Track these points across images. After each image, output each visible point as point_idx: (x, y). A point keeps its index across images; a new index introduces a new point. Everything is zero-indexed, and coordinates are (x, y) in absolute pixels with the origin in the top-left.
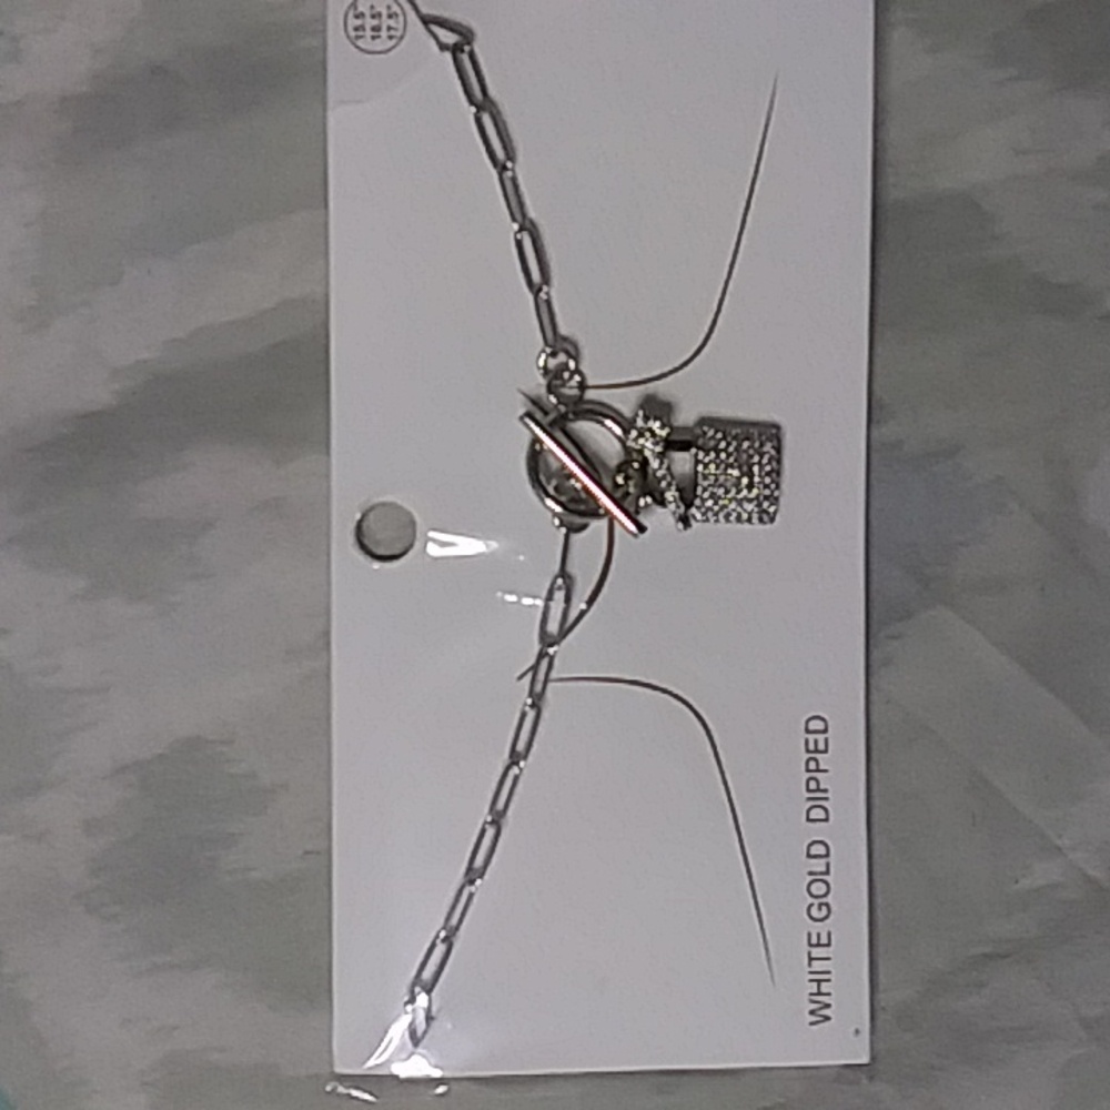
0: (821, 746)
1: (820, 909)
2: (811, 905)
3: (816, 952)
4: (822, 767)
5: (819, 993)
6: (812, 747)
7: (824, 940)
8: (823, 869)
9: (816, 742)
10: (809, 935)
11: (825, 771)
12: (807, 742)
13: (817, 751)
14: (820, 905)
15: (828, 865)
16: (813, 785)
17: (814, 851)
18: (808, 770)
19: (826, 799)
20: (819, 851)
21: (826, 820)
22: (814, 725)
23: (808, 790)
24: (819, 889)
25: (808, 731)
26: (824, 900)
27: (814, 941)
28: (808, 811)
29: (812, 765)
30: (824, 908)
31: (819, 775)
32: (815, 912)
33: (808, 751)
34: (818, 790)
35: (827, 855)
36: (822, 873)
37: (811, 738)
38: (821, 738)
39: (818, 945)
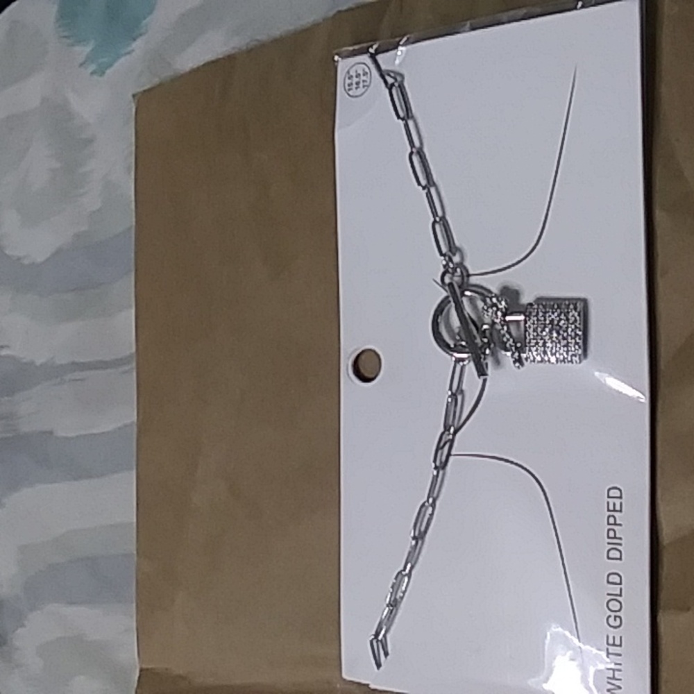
0: (618, 508)
1: (615, 620)
2: (610, 616)
3: (612, 649)
4: (618, 522)
5: (614, 678)
6: (611, 508)
7: (617, 642)
8: (618, 592)
9: (614, 505)
10: (608, 637)
11: (620, 525)
12: (608, 503)
13: (614, 510)
14: (615, 617)
15: (621, 590)
16: (612, 534)
17: (612, 579)
18: (609, 524)
19: (620, 544)
20: (614, 579)
21: (620, 559)
22: (613, 493)
23: (609, 537)
24: (613, 605)
25: (609, 497)
26: (618, 614)
27: (611, 641)
28: (609, 551)
29: (612, 520)
30: (618, 619)
31: (616, 528)
32: (611, 620)
33: (609, 510)
34: (615, 537)
35: (620, 584)
36: (616, 595)
37: (611, 501)
38: (618, 502)
39: (614, 645)
